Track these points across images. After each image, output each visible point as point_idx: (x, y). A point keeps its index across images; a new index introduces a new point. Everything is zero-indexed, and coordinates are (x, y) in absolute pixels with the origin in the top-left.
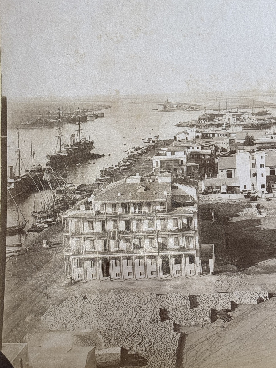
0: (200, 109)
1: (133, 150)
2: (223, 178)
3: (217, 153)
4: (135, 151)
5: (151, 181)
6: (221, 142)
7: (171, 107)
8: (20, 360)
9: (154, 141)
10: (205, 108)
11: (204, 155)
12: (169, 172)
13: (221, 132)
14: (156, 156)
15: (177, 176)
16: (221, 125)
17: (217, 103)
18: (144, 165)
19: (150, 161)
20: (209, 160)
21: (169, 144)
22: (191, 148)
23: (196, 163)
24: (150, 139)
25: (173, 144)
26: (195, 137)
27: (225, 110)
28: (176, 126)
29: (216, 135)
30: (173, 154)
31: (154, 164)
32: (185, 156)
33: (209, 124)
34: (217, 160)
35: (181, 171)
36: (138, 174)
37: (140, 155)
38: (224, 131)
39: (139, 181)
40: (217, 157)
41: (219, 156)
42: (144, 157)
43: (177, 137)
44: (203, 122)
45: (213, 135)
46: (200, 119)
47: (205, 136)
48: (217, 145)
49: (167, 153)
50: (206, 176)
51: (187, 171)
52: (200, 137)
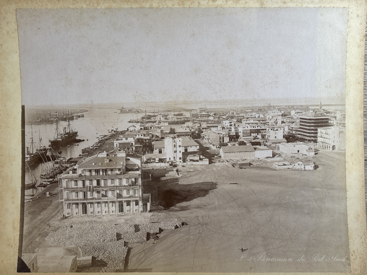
0: (143, 112)
1: (102, 137)
2: (157, 153)
3: (153, 139)
4: (103, 137)
5: (113, 156)
6: (156, 132)
7: (125, 111)
8: (32, 263)
9: (115, 132)
10: (146, 111)
11: (146, 140)
12: (124, 150)
13: (155, 126)
14: (116, 140)
15: (129, 153)
16: (155, 122)
17: (153, 109)
18: (109, 146)
19: (113, 144)
20: (148, 142)
21: (124, 133)
22: (137, 135)
23: (140, 144)
24: (112, 130)
25: (127, 133)
26: (140, 129)
27: (157, 113)
28: (128, 122)
29: (153, 128)
30: (127, 139)
31: (115, 145)
32: (134, 140)
33: (148, 121)
34: (153, 143)
35: (131, 150)
36: (105, 151)
37: (107, 140)
38: (157, 125)
39: (106, 156)
40: (153, 141)
41: (154, 140)
42: (109, 141)
43: (129, 129)
44: (144, 120)
45: (151, 127)
46: (143, 118)
47: (146, 128)
48: (153, 134)
49: (123, 139)
50: (147, 152)
51: (135, 149)
52: (143, 129)
